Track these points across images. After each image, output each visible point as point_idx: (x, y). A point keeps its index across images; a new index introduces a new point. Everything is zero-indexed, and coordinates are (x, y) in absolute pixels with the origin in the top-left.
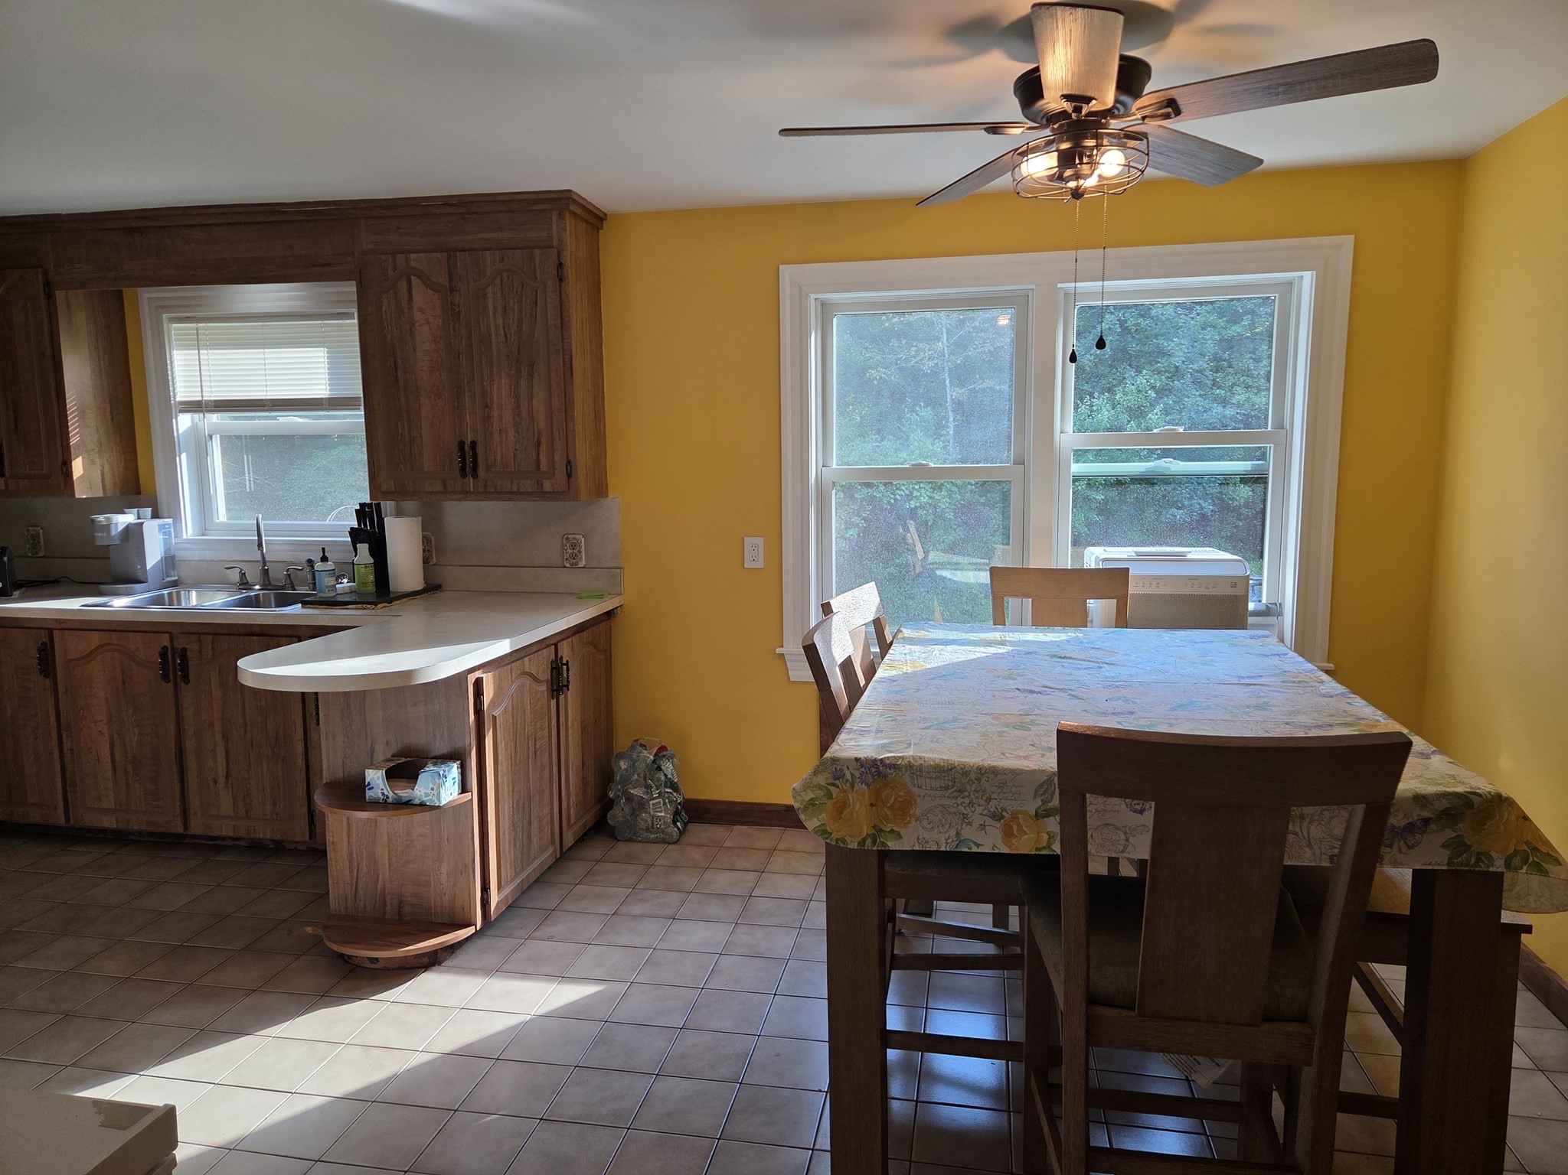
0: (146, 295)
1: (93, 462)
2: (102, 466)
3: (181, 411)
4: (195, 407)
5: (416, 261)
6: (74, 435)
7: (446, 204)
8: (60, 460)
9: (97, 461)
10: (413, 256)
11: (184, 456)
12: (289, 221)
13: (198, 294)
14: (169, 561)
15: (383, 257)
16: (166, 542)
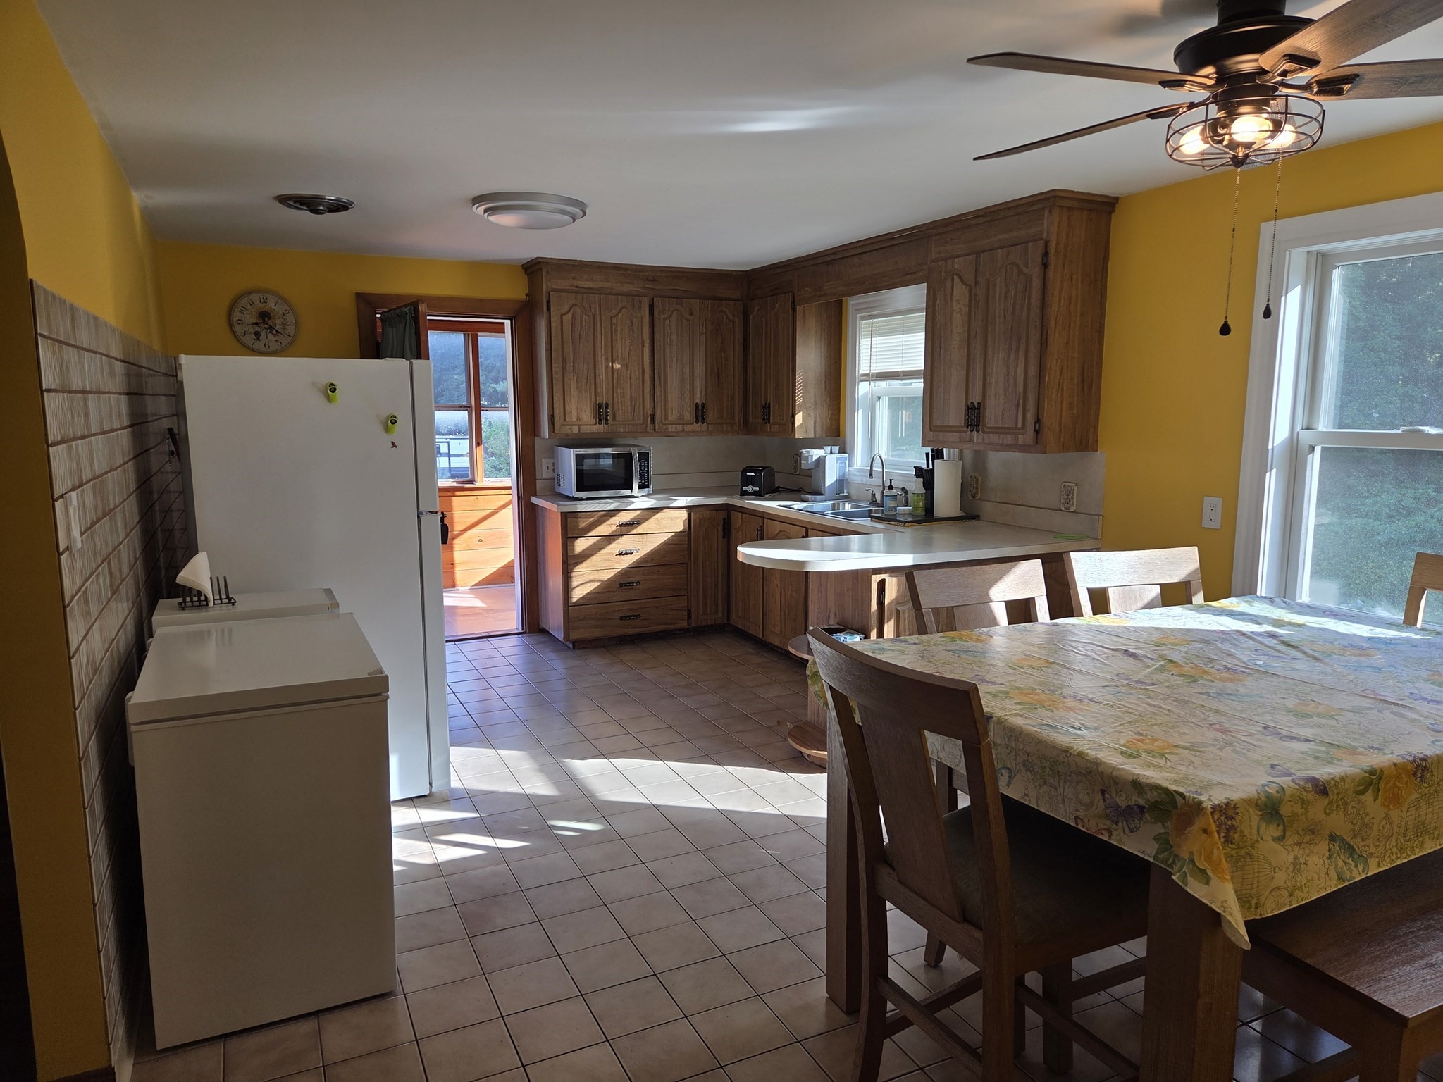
0: (851, 303)
1: (809, 415)
2: (815, 418)
3: (861, 381)
4: (868, 377)
5: (958, 264)
6: (799, 398)
7: (977, 216)
8: (790, 415)
9: (812, 414)
10: (956, 260)
11: (860, 411)
12: (897, 244)
13: (877, 298)
14: (842, 482)
15: (940, 263)
16: (842, 469)
